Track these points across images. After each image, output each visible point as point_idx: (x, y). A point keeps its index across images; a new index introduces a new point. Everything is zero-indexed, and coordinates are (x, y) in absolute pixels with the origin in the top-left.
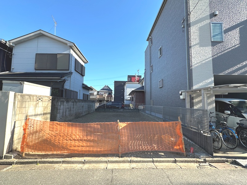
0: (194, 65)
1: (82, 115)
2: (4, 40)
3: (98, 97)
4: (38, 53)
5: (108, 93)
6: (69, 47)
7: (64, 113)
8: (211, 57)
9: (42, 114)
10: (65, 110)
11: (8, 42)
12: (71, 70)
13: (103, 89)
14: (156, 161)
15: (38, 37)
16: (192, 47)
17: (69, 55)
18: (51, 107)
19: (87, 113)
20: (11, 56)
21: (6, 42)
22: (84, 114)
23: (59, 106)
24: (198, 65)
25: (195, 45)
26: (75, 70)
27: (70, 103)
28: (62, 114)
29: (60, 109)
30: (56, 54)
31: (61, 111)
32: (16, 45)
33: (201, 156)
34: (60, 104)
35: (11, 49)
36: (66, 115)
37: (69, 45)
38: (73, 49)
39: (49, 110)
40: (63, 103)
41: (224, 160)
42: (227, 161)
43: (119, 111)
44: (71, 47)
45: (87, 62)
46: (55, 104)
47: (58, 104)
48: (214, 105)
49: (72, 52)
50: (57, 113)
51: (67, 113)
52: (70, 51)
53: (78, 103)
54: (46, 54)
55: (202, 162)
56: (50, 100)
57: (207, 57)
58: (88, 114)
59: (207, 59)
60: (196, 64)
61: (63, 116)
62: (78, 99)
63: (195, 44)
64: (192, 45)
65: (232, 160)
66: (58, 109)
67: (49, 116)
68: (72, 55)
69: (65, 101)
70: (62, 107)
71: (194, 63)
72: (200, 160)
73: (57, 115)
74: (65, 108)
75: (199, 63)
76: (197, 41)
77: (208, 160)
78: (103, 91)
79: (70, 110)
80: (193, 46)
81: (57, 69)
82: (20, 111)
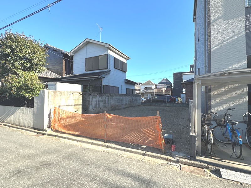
0: (214, 47)
1: (121, 107)
2: (67, 52)
3: (156, 91)
4: (87, 57)
5: (167, 87)
6: (107, 48)
7: (97, 105)
8: (243, 31)
9: (73, 105)
10: (98, 103)
11: (69, 53)
12: (109, 69)
13: (161, 83)
14: (127, 150)
15: (86, 44)
16: (211, 24)
17: (107, 55)
18: (82, 100)
19: (129, 106)
20: (72, 62)
21: (68, 53)
22: (123, 107)
23: (91, 100)
24: (220, 46)
25: (217, 20)
26: (115, 68)
27: (104, 98)
28: (95, 106)
29: (92, 102)
30: (98, 57)
31: (94, 103)
32: (74, 54)
33: (176, 156)
34: (92, 98)
35: (71, 58)
36: (99, 107)
37: (106, 47)
38: (110, 50)
39: (80, 102)
40: (95, 97)
41: (203, 165)
42: (208, 168)
43: (165, 105)
44: (109, 48)
45: (129, 58)
46: (86, 97)
47: (90, 98)
48: (246, 99)
49: (110, 52)
50: (89, 105)
51: (101, 105)
52: (108, 52)
53: (115, 97)
54: (92, 57)
55: (173, 161)
56: (81, 94)
57: (237, 33)
58: (131, 107)
59: (237, 35)
60: (218, 45)
61: (96, 107)
62: (119, 94)
63: (216, 18)
64: (211, 21)
65: (216, 168)
66: (90, 102)
67: (80, 107)
68: (110, 55)
69: (98, 96)
70: (94, 100)
71: (214, 44)
72: (173, 159)
73: (89, 106)
74: (98, 101)
75: (222, 43)
76: (221, 13)
77: (181, 161)
78: (161, 84)
79: (105, 103)
80: (213, 22)
81: (99, 69)
82: (53, 102)
